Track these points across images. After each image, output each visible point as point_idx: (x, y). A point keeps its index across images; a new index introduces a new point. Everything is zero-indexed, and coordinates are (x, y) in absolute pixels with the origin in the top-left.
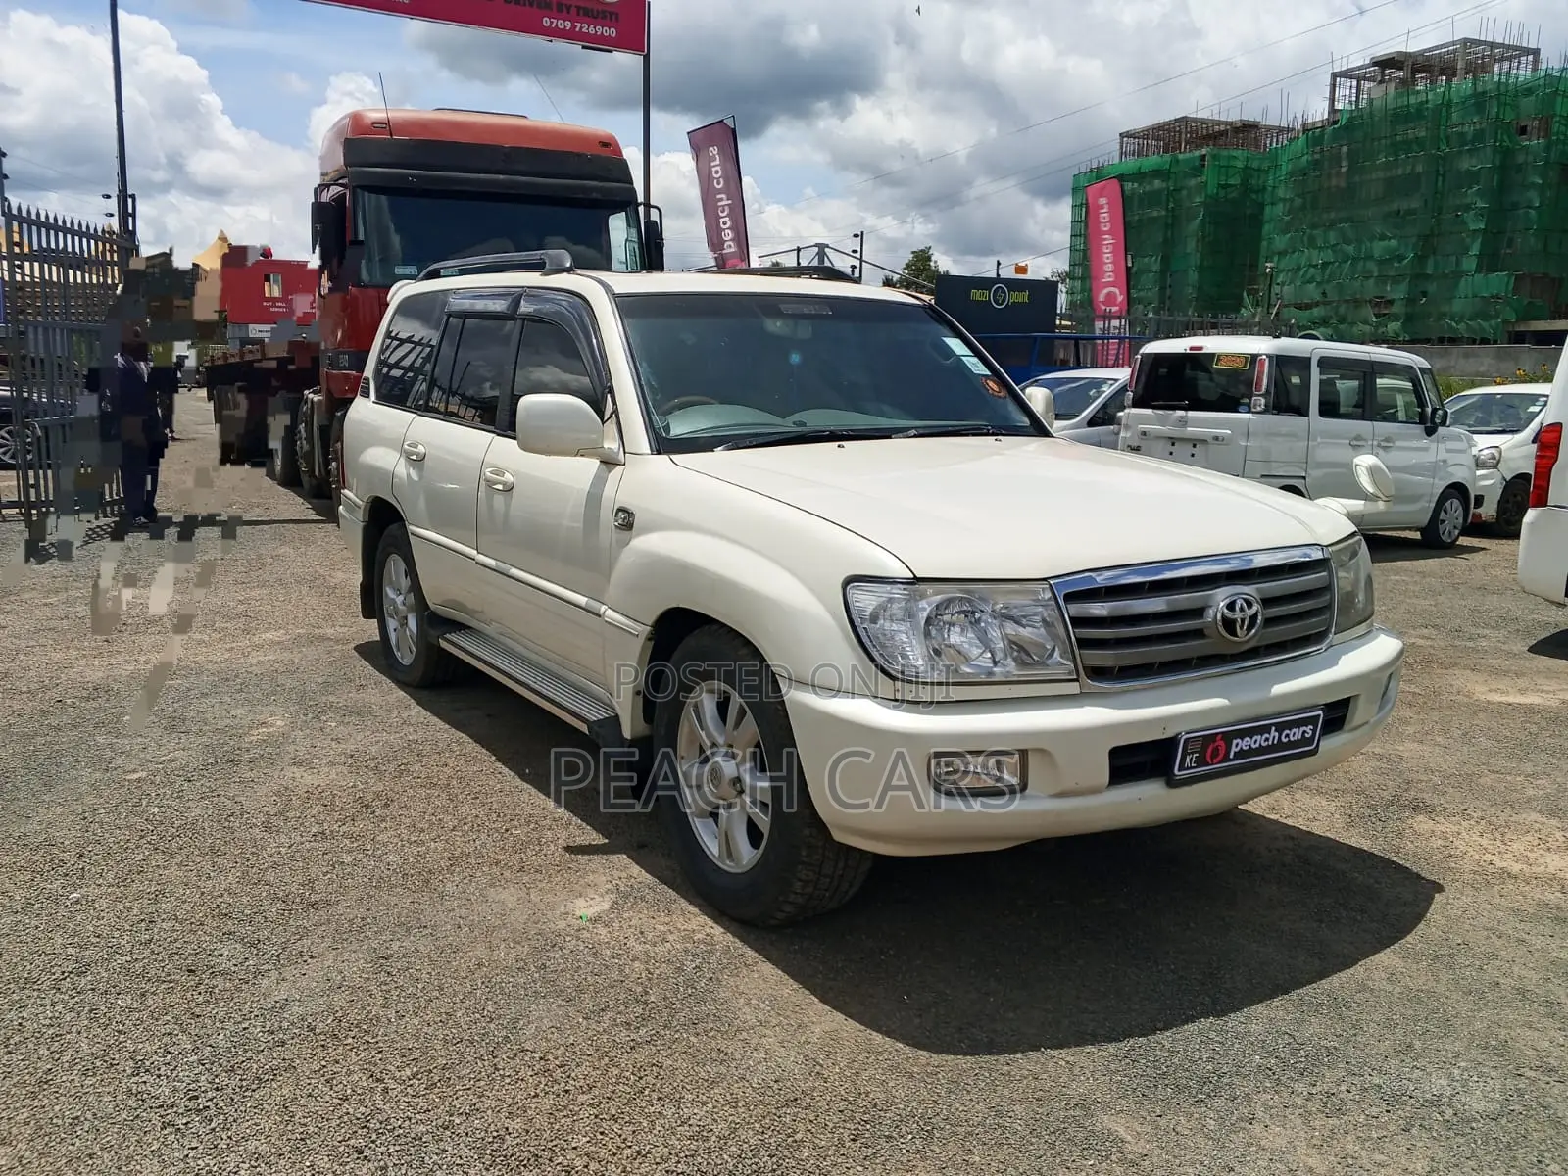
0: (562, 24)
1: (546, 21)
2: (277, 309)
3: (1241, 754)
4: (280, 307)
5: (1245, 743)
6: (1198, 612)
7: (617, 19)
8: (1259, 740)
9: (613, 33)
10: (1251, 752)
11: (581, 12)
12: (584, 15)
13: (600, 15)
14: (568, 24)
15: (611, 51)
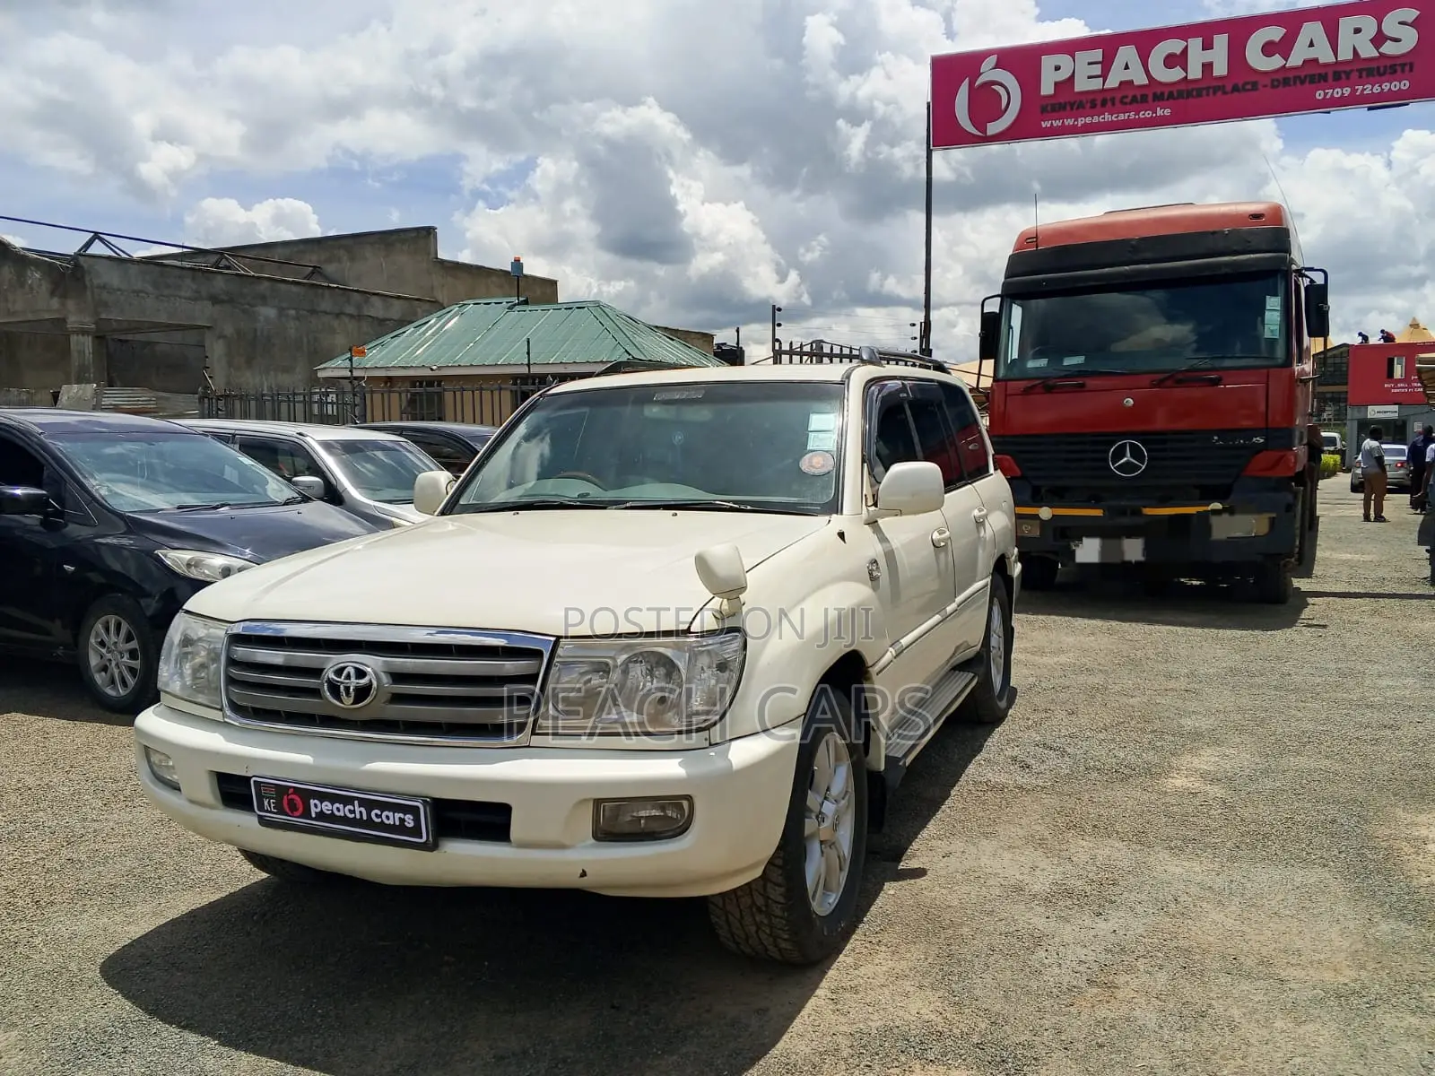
0: (1337, 93)
1: (1319, 95)
2: (1398, 390)
3: (321, 816)
4: (1403, 388)
5: (326, 807)
6: (316, 672)
7: (1411, 70)
8: (341, 810)
9: (1405, 85)
10: (332, 818)
11: (1364, 74)
12: (1368, 76)
13: (1389, 71)
14: (1347, 91)
15: (1407, 104)
